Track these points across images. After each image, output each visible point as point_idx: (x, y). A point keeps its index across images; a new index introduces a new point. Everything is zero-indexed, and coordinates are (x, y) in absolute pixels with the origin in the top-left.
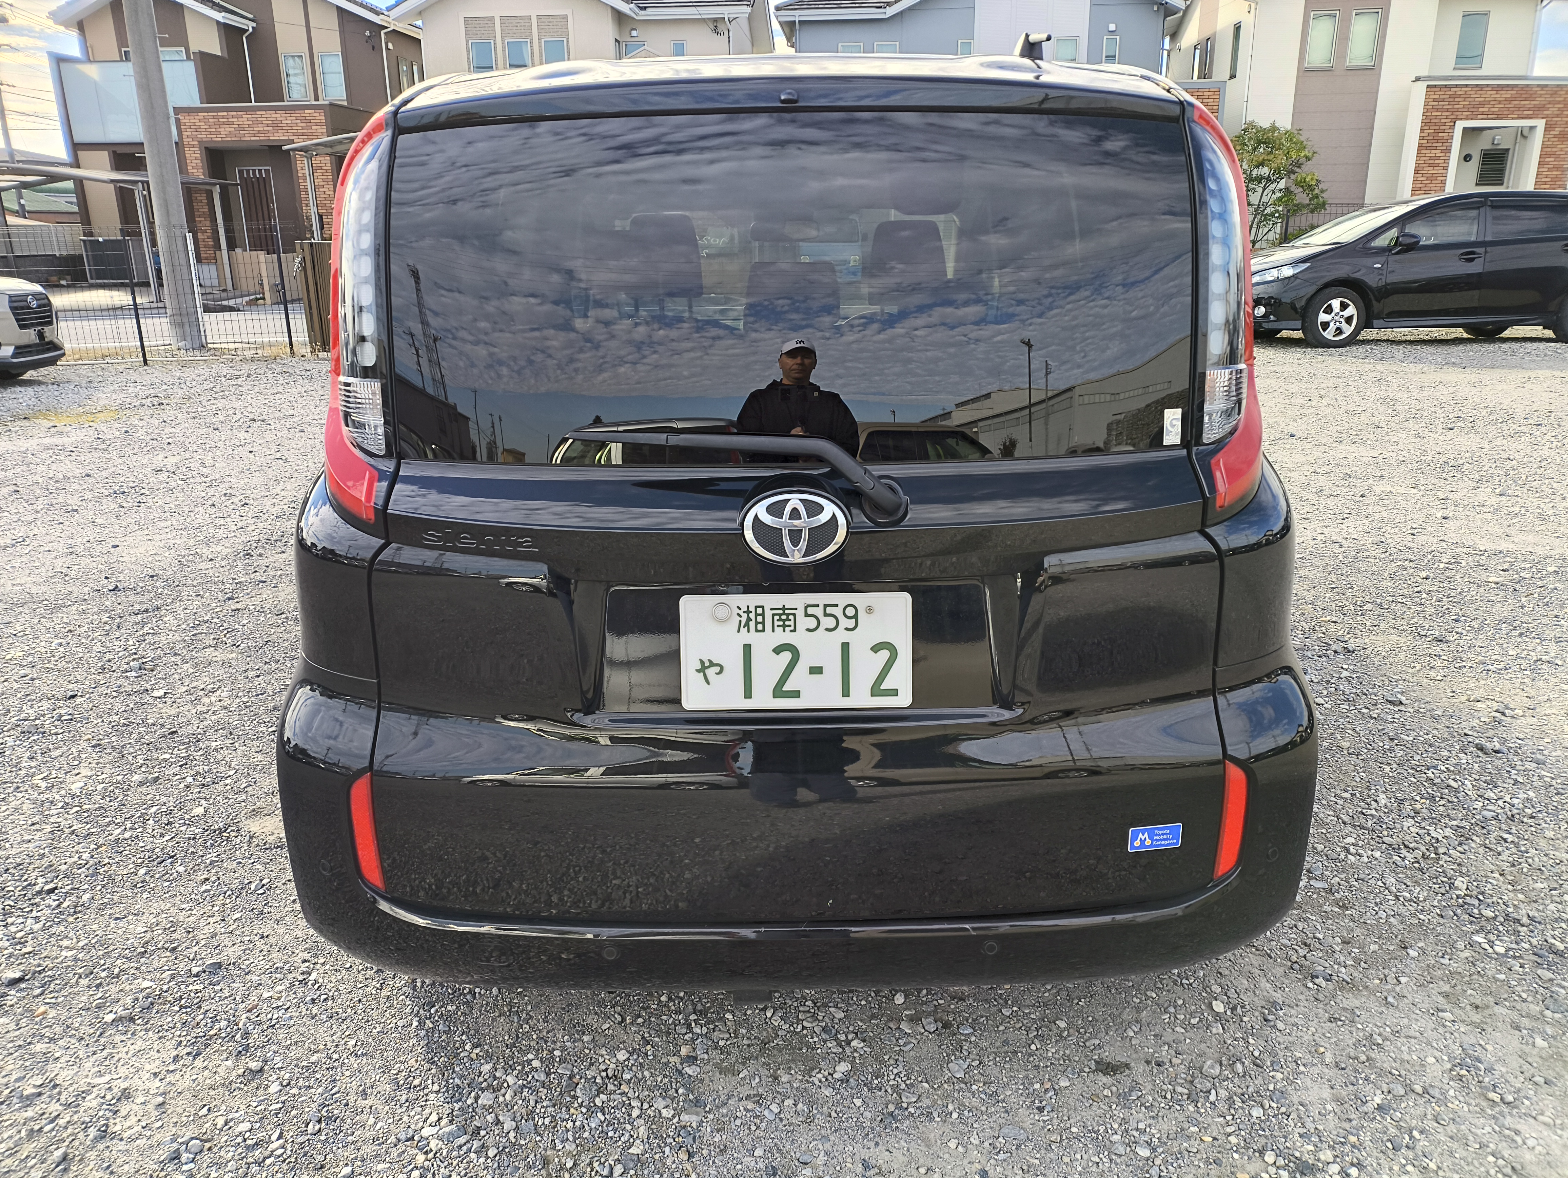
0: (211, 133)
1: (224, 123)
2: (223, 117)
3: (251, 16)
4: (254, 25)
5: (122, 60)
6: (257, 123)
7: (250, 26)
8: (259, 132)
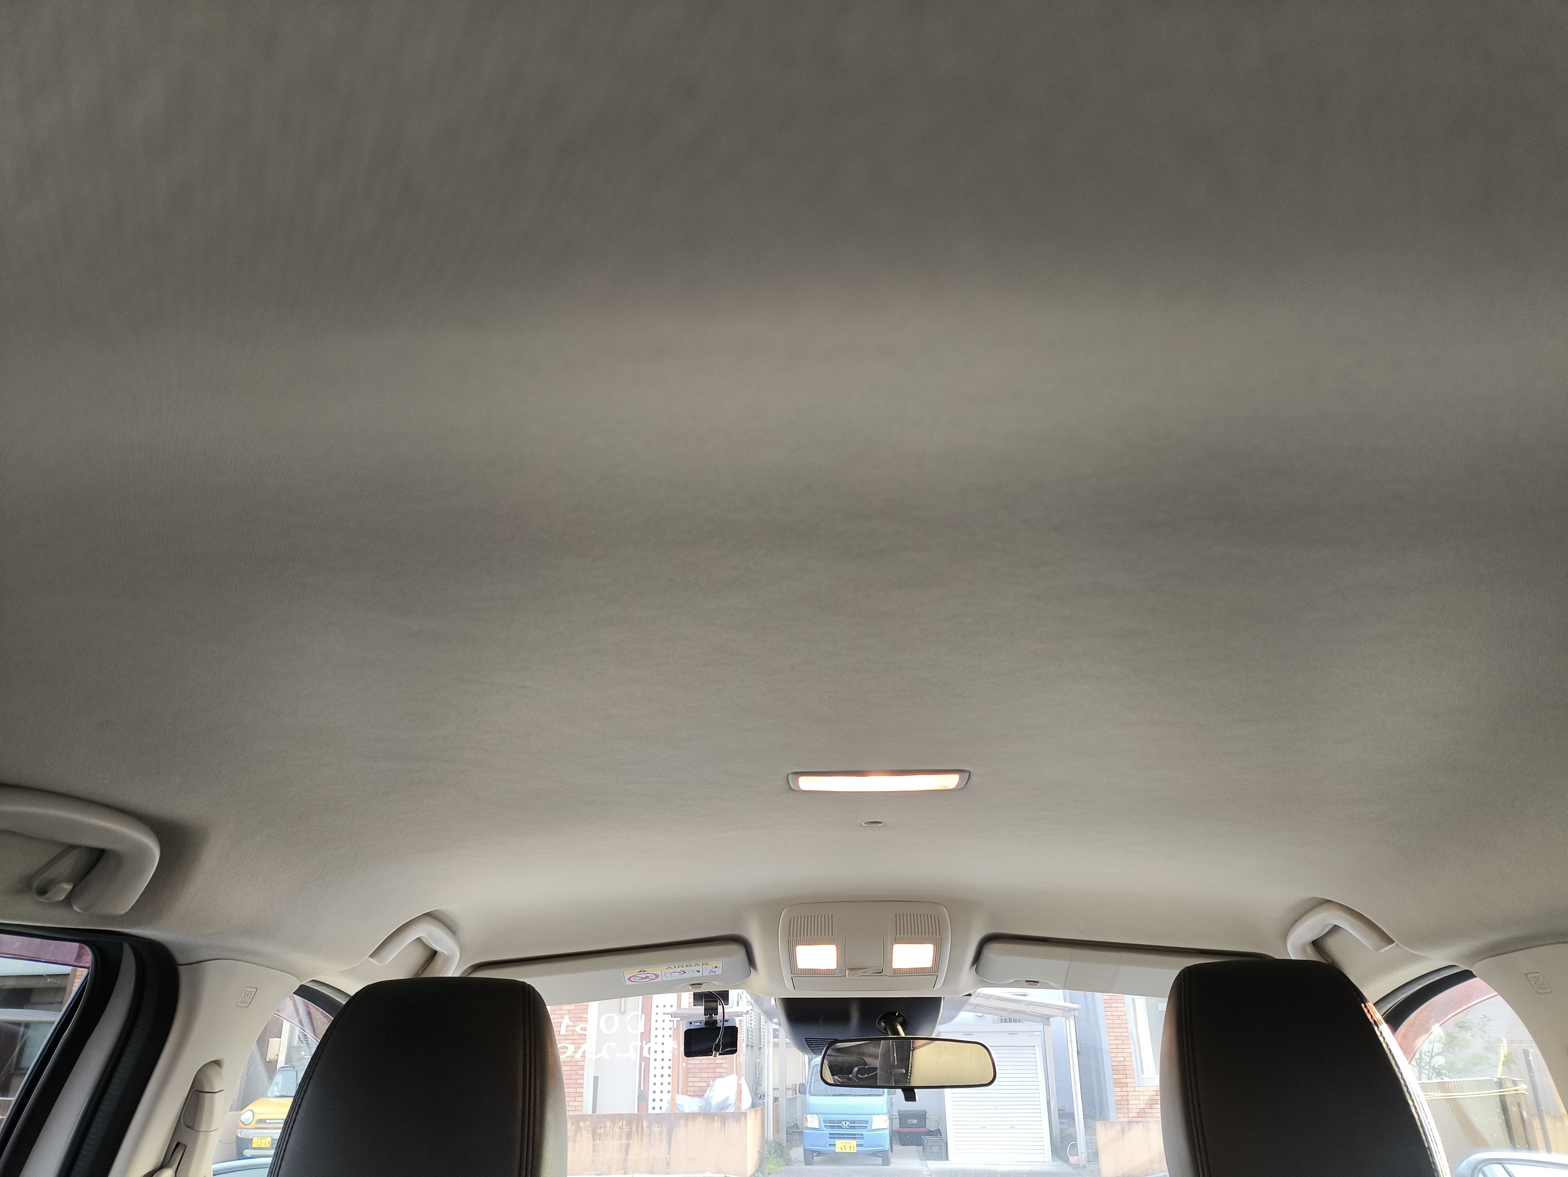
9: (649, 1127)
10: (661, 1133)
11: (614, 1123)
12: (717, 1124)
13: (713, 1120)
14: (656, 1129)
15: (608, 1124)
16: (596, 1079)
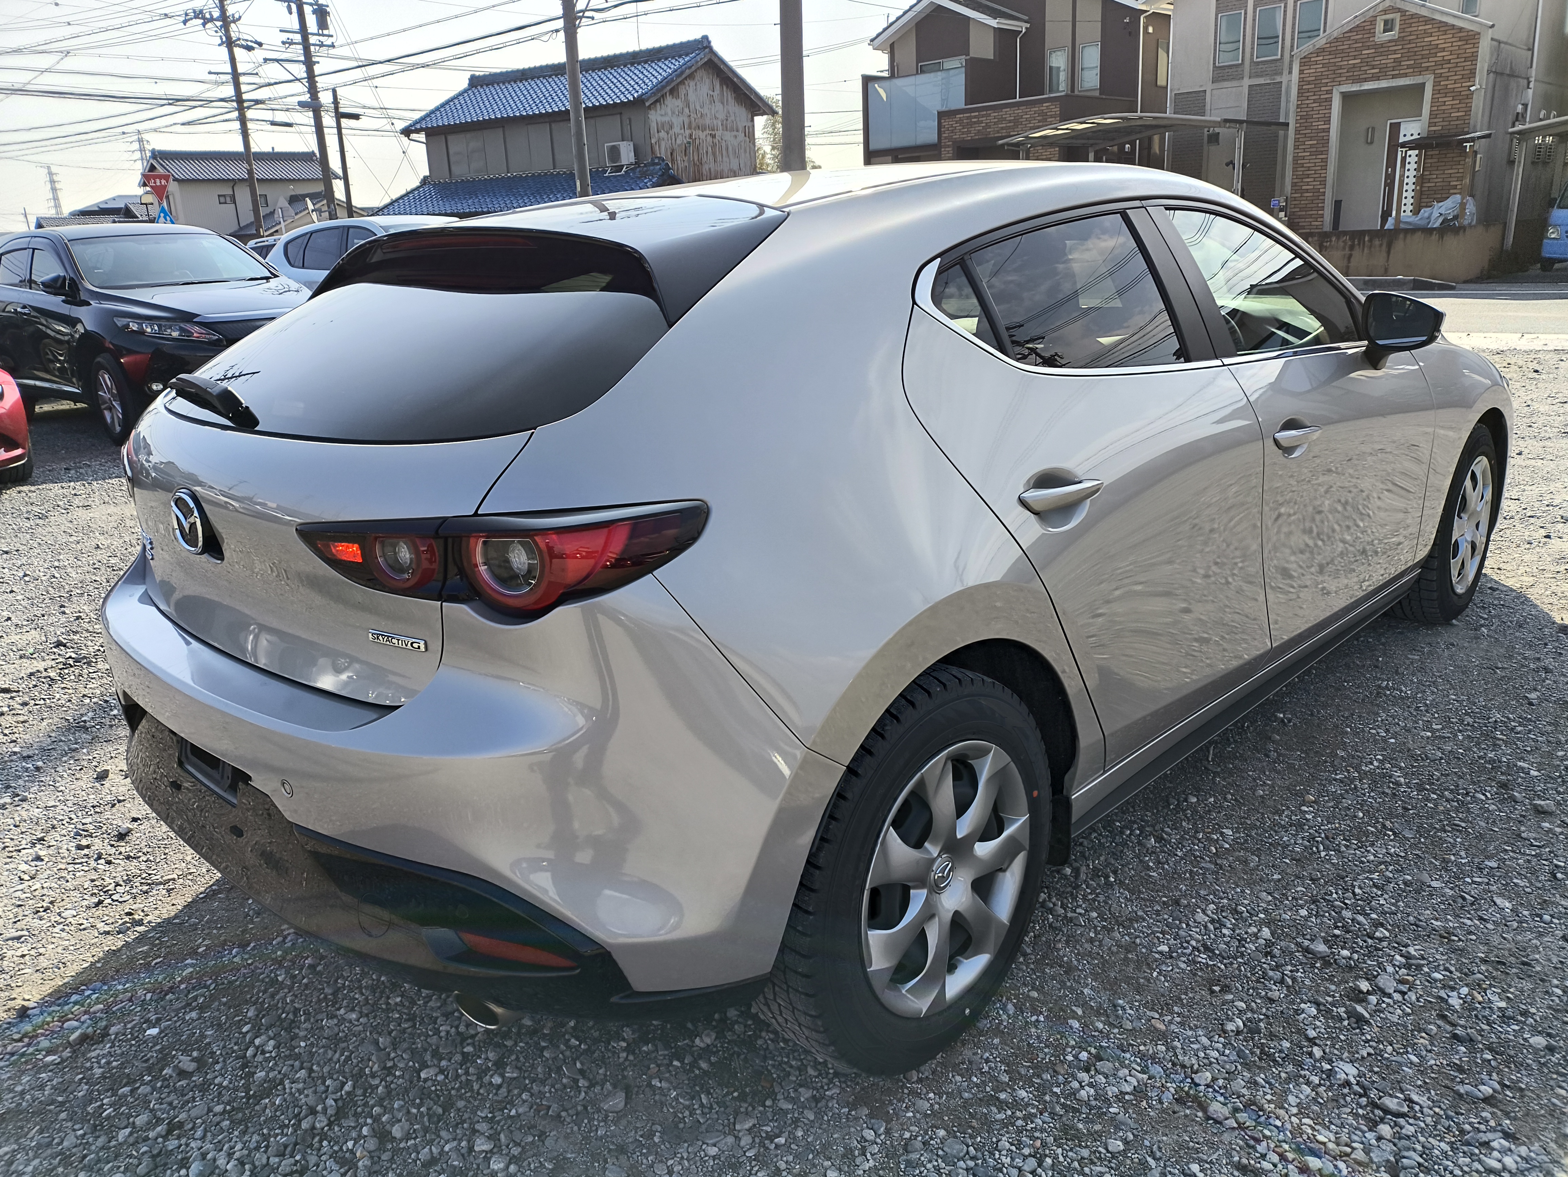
0: (963, 133)
1: (975, 123)
2: (975, 117)
3: (1026, 18)
4: (1028, 25)
5: (917, 73)
6: (1002, 120)
7: (1023, 27)
8: (1002, 128)
9: (1370, 241)
10: (1381, 245)
12: (1435, 237)
13: (1431, 234)
14: (1377, 242)
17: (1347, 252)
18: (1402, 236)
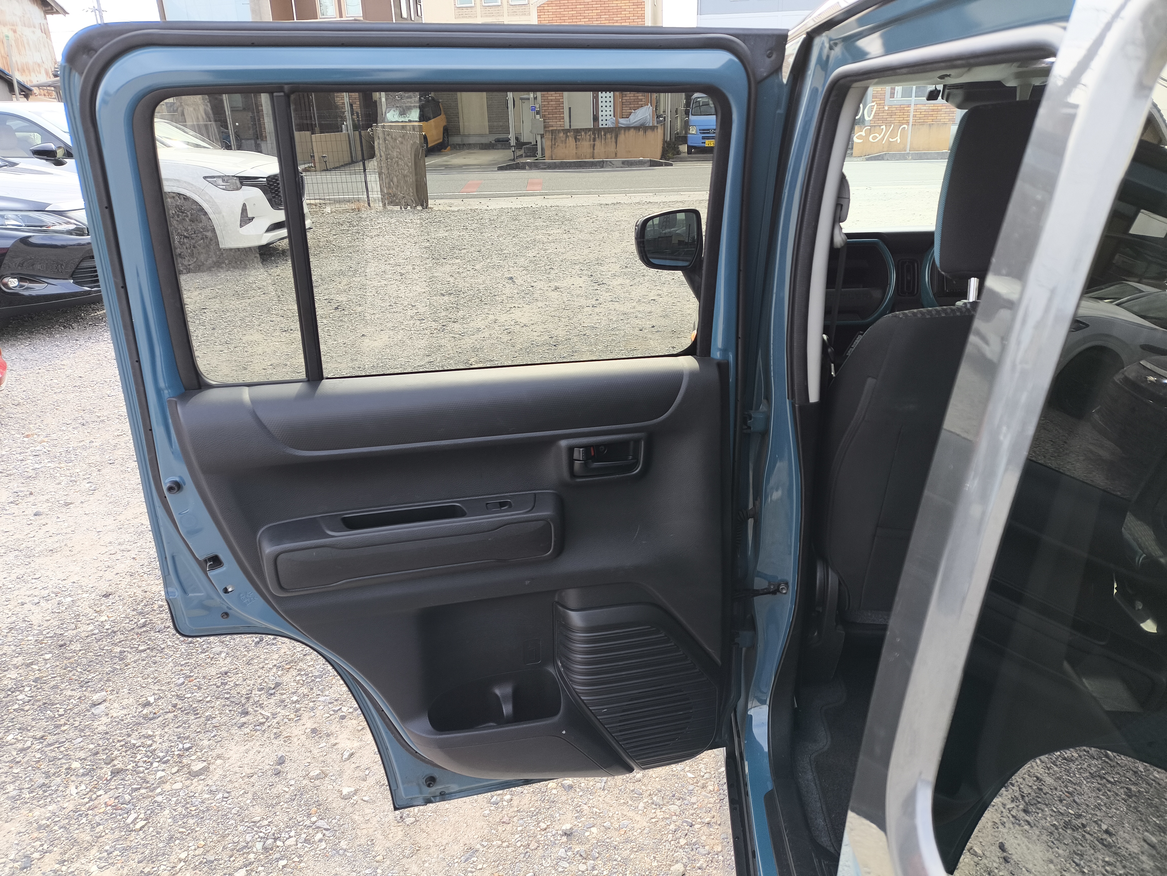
10: (611, 138)
11: (586, 133)
12: (642, 133)
13: (639, 130)
15: (583, 133)
16: (570, 108)
17: (592, 143)
18: (623, 132)
